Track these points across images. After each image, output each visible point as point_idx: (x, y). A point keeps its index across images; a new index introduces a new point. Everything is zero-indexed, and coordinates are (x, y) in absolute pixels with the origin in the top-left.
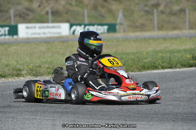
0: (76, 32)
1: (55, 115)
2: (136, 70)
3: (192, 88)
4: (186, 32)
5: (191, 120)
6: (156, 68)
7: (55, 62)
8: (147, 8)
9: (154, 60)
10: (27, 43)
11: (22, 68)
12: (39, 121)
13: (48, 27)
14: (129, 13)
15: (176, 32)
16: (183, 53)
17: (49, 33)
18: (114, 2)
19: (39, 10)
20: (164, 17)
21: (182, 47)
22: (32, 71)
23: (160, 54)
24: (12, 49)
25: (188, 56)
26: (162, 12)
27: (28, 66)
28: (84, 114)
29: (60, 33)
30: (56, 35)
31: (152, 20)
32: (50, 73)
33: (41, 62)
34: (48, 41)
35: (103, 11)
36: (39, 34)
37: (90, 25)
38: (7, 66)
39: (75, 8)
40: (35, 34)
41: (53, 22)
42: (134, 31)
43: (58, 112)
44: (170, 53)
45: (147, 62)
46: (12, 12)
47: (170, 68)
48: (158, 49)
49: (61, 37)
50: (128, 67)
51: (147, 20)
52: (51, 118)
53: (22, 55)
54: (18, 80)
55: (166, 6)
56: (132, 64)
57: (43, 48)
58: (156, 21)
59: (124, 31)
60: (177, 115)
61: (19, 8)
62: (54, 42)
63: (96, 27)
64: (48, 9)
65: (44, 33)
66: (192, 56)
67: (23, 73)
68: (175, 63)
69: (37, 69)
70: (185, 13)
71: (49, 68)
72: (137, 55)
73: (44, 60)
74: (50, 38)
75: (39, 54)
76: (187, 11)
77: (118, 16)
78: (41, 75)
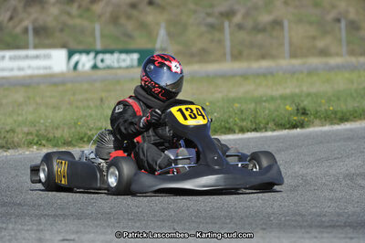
0: (80, 66)
1: (43, 221)
3: (297, 168)
4: (285, 63)
6: (230, 130)
7: (42, 121)
8: (210, 20)
9: (226, 116)
12: (13, 233)
13: (27, 57)
14: (177, 29)
15: (265, 64)
16: (279, 101)
17: (29, 67)
18: (149, 9)
19: (11, 24)
20: (242, 35)
21: (278, 91)
23: (237, 105)
25: (287, 107)
26: (240, 27)
28: (96, 219)
29: (50, 68)
30: (42, 72)
31: (220, 42)
32: (31, 143)
33: (15, 122)
34: (27, 84)
35: (130, 26)
36: (12, 70)
37: (104, 52)
39: (78, 21)
40: (3, 70)
41: (36, 47)
43: (48, 216)
44: (256, 103)
45: (213, 119)
47: (255, 130)
48: (232, 95)
49: (52, 76)
51: (212, 41)
52: (35, 228)
55: (247, 15)
57: (19, 96)
58: (228, 44)
60: (269, 217)
62: (39, 84)
63: (116, 55)
64: (27, 23)
65: (20, 69)
66: (295, 108)
68: (264, 122)
69: (8, 136)
70: (282, 28)
71: (28, 134)
73: (20, 118)
74: (31, 77)
75: (11, 109)
76: (286, 24)
77: (157, 34)
78: (15, 146)
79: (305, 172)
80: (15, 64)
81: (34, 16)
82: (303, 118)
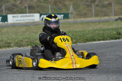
2: (82, 42)
3: (117, 53)
4: (113, 17)
5: (117, 73)
6: (95, 40)
7: (32, 38)
8: (87, 3)
9: (93, 35)
10: (13, 26)
11: (11, 42)
12: (23, 75)
13: (26, 16)
14: (76, 6)
15: (106, 18)
16: (111, 30)
17: (27, 19)
19: (20, 5)
20: (98, 8)
21: (110, 27)
22: (17, 43)
23: (97, 32)
24: (4, 30)
25: (114, 32)
26: (97, 6)
27: (14, 40)
29: (34, 20)
30: (31, 21)
31: (91, 10)
32: (28, 45)
33: (23, 38)
34: (27, 25)
35: (60, 5)
36: (21, 20)
38: (1, 41)
39: (43, 4)
40: (18, 20)
41: (29, 13)
42: (80, 18)
44: (103, 31)
45: (89, 37)
46: (4, 7)
47: (103, 40)
48: (95, 28)
49: (34, 22)
50: (77, 40)
51: (88, 10)
52: (30, 73)
53: (10, 34)
54: (9, 49)
55: (100, 2)
56: (79, 38)
57: (24, 29)
58: (93, 11)
59: (74, 18)
60: (109, 69)
61: (8, 4)
62: (30, 25)
64: (26, 5)
65: (24, 20)
66: (116, 32)
67: (11, 45)
68: (106, 37)
69: (20, 43)
70: (112, 6)
71: (28, 42)
72: (82, 32)
73: (24, 37)
74: (28, 23)
75: (21, 33)
76: (113, 4)
77: (70, 8)
78: (23, 46)
79: (120, 54)
80: (22, 19)
81: (28, 2)
82: (119, 36)
